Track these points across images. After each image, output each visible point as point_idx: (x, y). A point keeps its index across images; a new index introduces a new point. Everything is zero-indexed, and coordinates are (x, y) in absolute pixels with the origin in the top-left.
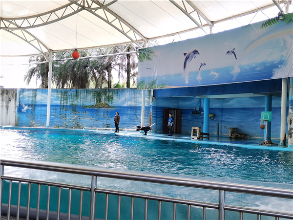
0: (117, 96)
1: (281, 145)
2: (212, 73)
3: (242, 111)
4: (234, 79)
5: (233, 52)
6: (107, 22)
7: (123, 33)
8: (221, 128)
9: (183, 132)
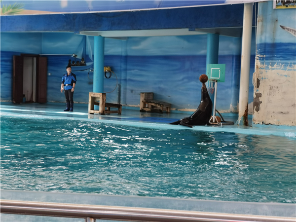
1: (240, 125)
3: (164, 62)
8: (125, 93)
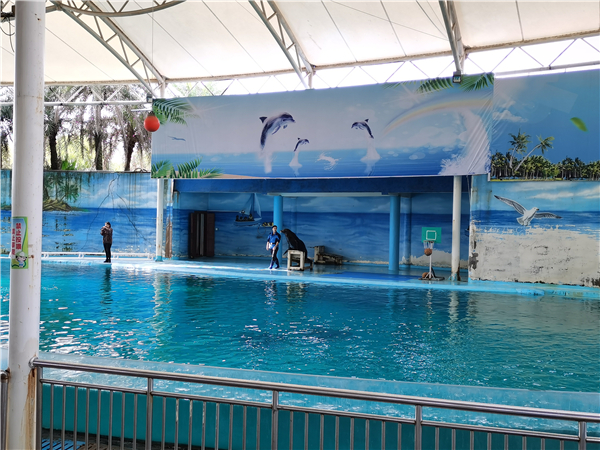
0: (87, 188)
2: (323, 157)
4: (368, 170)
5: (366, 125)
6: (100, 39)
7: (126, 63)
9: (217, 254)
